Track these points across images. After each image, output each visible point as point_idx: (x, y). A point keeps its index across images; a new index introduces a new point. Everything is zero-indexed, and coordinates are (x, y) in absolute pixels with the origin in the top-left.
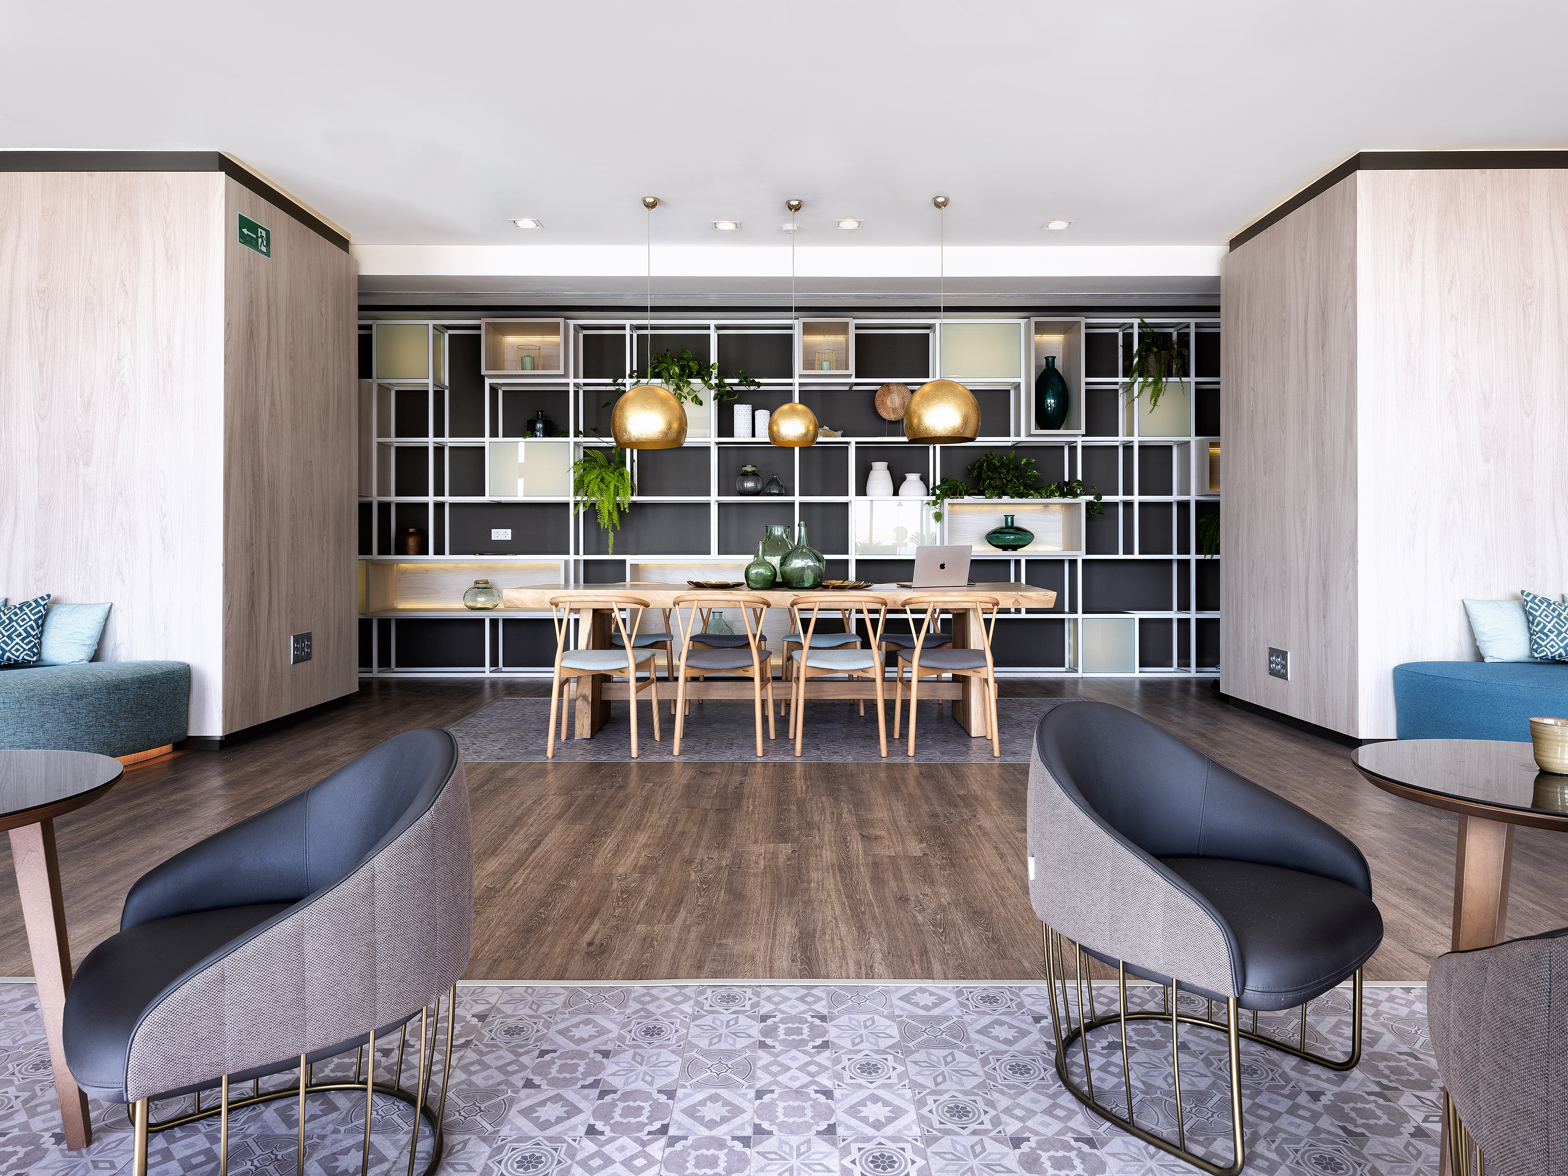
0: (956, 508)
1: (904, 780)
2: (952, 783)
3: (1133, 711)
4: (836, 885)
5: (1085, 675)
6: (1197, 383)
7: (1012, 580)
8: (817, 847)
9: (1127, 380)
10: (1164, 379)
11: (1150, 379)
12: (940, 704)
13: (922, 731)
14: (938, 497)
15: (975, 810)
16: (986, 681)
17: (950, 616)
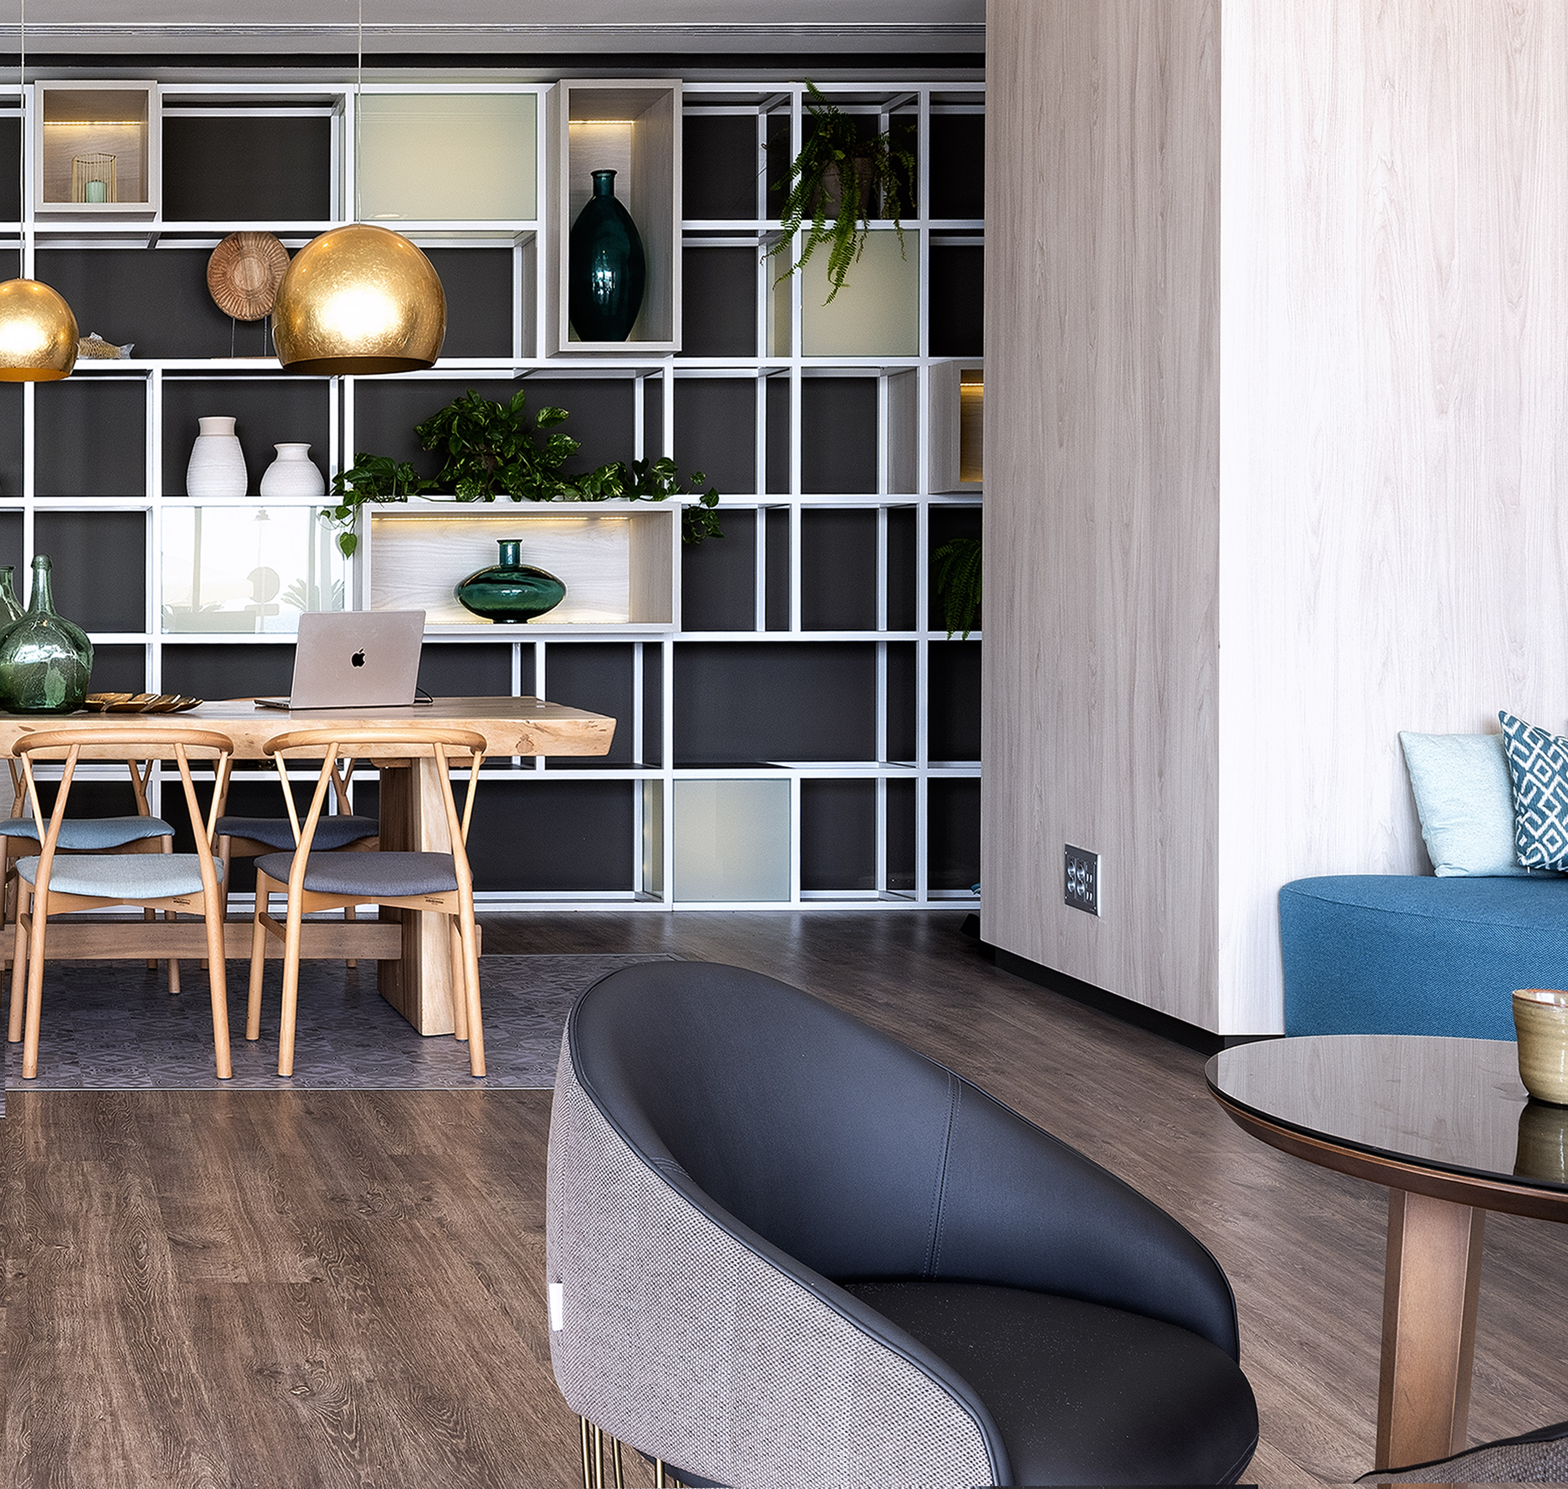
0: (391, 524)
1: (268, 1125)
2: (378, 1131)
3: (787, 979)
4: (113, 1344)
5: (678, 907)
6: (933, 233)
7: (516, 691)
8: (70, 1266)
9: (776, 225)
10: (860, 224)
11: (829, 224)
12: (352, 969)
13: (311, 1024)
14: (349, 498)
15: (428, 1187)
16: (456, 920)
17: (374, 775)
